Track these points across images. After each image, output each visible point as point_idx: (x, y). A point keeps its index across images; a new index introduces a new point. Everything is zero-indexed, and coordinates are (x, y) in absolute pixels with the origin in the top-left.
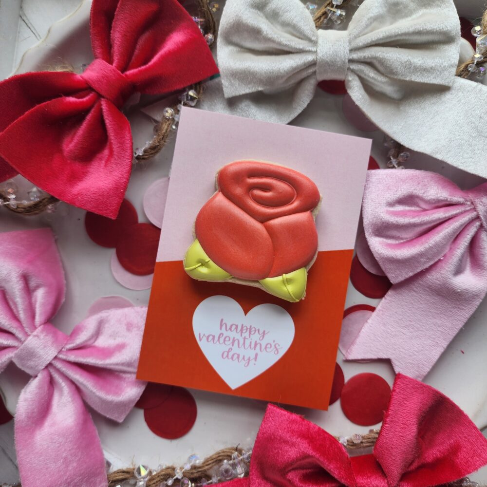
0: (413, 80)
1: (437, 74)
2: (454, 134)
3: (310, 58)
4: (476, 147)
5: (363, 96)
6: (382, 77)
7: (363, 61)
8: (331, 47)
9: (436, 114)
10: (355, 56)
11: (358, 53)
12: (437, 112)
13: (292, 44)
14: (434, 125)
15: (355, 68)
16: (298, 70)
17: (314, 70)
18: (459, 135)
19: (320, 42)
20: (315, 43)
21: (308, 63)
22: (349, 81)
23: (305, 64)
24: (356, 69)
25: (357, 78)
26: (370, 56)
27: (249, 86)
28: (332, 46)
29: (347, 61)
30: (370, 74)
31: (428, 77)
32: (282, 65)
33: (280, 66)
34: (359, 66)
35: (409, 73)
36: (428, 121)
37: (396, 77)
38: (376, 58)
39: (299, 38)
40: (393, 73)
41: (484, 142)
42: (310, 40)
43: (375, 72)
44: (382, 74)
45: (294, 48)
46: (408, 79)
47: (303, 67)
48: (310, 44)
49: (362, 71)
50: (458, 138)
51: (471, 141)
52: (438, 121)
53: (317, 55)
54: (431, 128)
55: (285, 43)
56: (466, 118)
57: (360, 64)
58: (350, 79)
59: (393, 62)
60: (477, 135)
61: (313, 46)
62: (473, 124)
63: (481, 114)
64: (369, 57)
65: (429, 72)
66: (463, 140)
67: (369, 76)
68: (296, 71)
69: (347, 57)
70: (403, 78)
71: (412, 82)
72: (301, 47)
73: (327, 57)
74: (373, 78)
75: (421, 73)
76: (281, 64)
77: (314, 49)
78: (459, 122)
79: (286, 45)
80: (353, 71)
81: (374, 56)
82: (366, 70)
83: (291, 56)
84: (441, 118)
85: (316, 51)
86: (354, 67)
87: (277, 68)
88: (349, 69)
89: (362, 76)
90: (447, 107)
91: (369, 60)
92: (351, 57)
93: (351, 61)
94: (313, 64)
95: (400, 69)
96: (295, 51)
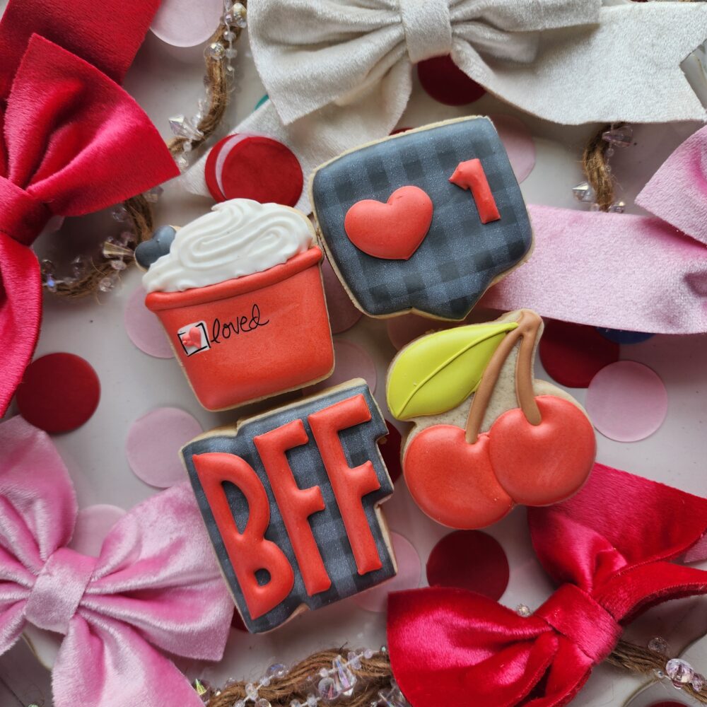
0: (547, 27)
1: (577, 10)
2: (624, 81)
3: (394, 33)
4: (661, 87)
5: (483, 69)
6: (503, 35)
7: (470, 18)
8: (421, 9)
9: (590, 66)
10: (458, 13)
11: (462, 8)
12: (590, 62)
13: (364, 20)
14: (593, 81)
15: (462, 32)
16: (383, 55)
17: (405, 50)
18: (631, 80)
19: (404, 6)
20: (396, 10)
21: (393, 41)
22: (458, 52)
23: (390, 45)
24: (465, 32)
25: (468, 45)
26: (479, 8)
27: (317, 98)
28: (423, 7)
29: (449, 23)
30: (485, 35)
31: (567, 18)
32: (359, 53)
33: (355, 56)
34: (468, 26)
35: (540, 18)
36: (582, 79)
37: (522, 30)
38: (488, 9)
39: (371, 8)
40: (518, 25)
41: (669, 75)
42: (388, 8)
43: (491, 29)
44: (501, 30)
45: (369, 24)
46: (540, 28)
47: (389, 49)
48: (390, 13)
49: (472, 33)
50: (630, 83)
51: (650, 81)
52: (596, 74)
53: (404, 27)
54: (589, 87)
55: (353, 20)
56: (633, 54)
57: (468, 24)
58: (459, 48)
59: (513, 9)
60: (656, 69)
61: (395, 15)
62: (645, 58)
63: (652, 41)
64: (477, 9)
65: (566, 10)
66: (639, 83)
67: (484, 38)
68: (380, 57)
69: (448, 19)
70: (531, 29)
71: (546, 31)
72: (378, 20)
73: (420, 25)
74: (490, 40)
75: (556, 15)
76: (356, 53)
77: (397, 19)
78: (625, 63)
79: (355, 23)
80: (460, 36)
81: (486, 6)
82: (478, 30)
83: (367, 38)
84: (598, 68)
85: (401, 22)
86: (460, 30)
87: (352, 60)
88: (454, 34)
89: (475, 40)
90: (602, 51)
91: (479, 15)
92: (453, 17)
93: (454, 23)
94: (401, 41)
95: (526, 16)
96: (371, 29)
